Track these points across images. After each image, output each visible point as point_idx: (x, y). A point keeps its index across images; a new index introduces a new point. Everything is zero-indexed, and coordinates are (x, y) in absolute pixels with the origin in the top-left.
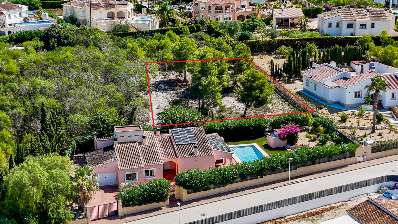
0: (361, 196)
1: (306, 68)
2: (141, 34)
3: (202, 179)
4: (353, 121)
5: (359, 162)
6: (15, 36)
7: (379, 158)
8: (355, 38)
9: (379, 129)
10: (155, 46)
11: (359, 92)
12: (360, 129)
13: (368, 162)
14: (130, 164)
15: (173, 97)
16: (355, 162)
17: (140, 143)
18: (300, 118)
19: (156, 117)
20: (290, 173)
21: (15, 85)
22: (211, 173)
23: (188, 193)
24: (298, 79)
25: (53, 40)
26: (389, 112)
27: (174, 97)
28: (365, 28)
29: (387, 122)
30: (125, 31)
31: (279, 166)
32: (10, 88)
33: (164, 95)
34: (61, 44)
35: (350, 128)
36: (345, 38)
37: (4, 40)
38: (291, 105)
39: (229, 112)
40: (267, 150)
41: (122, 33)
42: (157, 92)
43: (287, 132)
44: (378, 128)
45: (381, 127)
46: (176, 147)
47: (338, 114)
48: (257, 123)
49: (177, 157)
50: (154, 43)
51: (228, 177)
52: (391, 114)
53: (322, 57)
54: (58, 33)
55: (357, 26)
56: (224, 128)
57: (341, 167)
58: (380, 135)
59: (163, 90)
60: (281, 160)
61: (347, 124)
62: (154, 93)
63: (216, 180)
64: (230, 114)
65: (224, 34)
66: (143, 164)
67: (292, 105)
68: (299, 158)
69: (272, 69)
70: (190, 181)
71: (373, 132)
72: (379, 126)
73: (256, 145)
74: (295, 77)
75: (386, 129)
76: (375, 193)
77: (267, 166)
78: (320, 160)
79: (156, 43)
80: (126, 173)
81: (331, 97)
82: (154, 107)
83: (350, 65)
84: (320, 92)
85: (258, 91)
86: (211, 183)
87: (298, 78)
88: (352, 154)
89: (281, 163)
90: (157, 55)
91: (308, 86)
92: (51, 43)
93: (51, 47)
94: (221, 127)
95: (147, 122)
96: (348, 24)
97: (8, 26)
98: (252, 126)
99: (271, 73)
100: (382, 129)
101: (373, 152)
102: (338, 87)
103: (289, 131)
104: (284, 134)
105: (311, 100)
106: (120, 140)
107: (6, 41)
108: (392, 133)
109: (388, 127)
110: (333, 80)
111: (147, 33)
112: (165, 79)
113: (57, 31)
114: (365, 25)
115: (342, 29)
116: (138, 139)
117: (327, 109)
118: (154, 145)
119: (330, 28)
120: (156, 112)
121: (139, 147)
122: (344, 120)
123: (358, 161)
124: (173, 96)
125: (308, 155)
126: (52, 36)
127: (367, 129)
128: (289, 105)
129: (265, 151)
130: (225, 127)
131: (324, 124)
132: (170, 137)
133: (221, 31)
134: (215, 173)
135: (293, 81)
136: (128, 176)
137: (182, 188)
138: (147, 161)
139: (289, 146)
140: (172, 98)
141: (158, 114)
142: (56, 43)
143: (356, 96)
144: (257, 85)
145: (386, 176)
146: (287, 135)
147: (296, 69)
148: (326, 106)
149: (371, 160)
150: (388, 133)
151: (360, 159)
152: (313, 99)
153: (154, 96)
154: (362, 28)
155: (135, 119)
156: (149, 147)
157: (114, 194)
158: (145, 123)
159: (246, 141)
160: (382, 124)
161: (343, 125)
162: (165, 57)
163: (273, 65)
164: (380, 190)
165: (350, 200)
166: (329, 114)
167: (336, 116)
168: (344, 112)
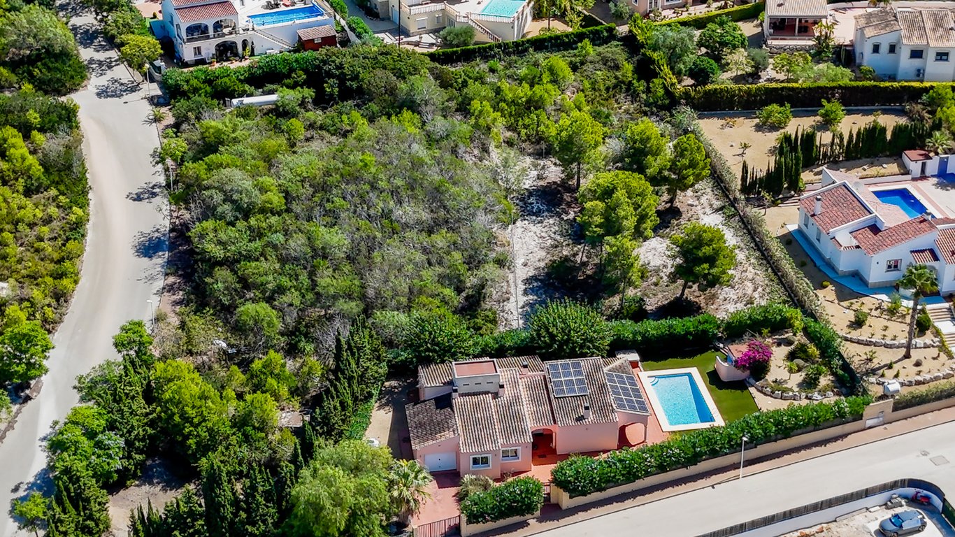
0: (854, 513)
1: (813, 164)
2: (496, 50)
3: (595, 478)
4: (875, 327)
5: (870, 428)
6: (260, 67)
7: (906, 419)
8: (922, 88)
9: (920, 348)
10: (524, 99)
11: (896, 261)
12: (886, 346)
13: (886, 429)
14: (479, 441)
15: (553, 235)
16: (863, 428)
17: (496, 396)
18: (779, 317)
19: (521, 287)
20: (743, 455)
21: (278, 238)
22: (610, 466)
23: (571, 497)
24: (793, 196)
25: (331, 81)
26: (947, 305)
27: (555, 233)
28: (947, 60)
29: (937, 333)
30: (466, 44)
31: (725, 448)
32: (269, 244)
33: (537, 229)
34: (346, 94)
35: (868, 344)
36: (901, 87)
37: (240, 77)
38: (770, 270)
39: (654, 280)
40: (714, 387)
41: (459, 49)
42: (525, 220)
43: (750, 358)
44: (918, 346)
45: (925, 343)
46: (554, 402)
47: (852, 303)
48: (700, 327)
49: (555, 423)
50: (522, 95)
51: (638, 471)
52: (949, 309)
53: (845, 144)
54: (340, 67)
55: (930, 56)
56: (640, 338)
57: (836, 439)
58: (918, 364)
59: (534, 214)
60: (729, 438)
61: (863, 334)
62: (519, 223)
63: (617, 477)
64: (656, 284)
65: (660, 62)
66: (500, 441)
67: (774, 271)
68: (761, 431)
69: (744, 179)
70: (575, 483)
71: (907, 356)
72: (919, 341)
73: (694, 371)
74: (789, 189)
75: (933, 346)
76: (880, 506)
77: (705, 449)
78: (799, 431)
79: (526, 94)
80: (471, 457)
81: (844, 264)
82: (519, 261)
83: (901, 157)
84: (826, 249)
85: (706, 266)
86: (608, 481)
87: (793, 193)
88: (857, 417)
89: (729, 442)
90: (527, 121)
91: (806, 226)
92: (327, 89)
93: (327, 95)
94: (635, 334)
95: (505, 303)
96: (912, 51)
97: (241, 32)
98: (690, 333)
99: (742, 185)
100: (925, 348)
101: (895, 409)
102: (858, 247)
103: (754, 357)
104: (745, 361)
105: (809, 267)
106: (460, 391)
107: (242, 78)
108: (943, 357)
109: (938, 343)
110: (851, 230)
111: (509, 48)
112: (542, 183)
113: (338, 61)
114: (947, 54)
115: (899, 56)
116: (493, 388)
117: (834, 288)
118: (517, 399)
119: (875, 54)
120: (522, 273)
121: (492, 402)
122: (858, 323)
123: (867, 426)
124: (553, 230)
125: (776, 426)
126: (330, 75)
127: (898, 347)
128: (767, 270)
129: (710, 391)
130: (643, 336)
131: (819, 339)
132: (544, 377)
133: (655, 55)
134: (615, 464)
135: (784, 200)
136: (475, 461)
137: (562, 490)
138: (507, 433)
139: (752, 381)
140: (551, 238)
141: (527, 281)
142: (337, 89)
143: (889, 267)
144: (705, 253)
145: (902, 480)
146: (750, 364)
147: (791, 176)
148: (833, 282)
149: (891, 423)
150: (934, 359)
151: (870, 423)
152: (812, 260)
153: (520, 230)
154: (941, 59)
155: (484, 297)
156: (510, 404)
157: (454, 490)
158: (501, 304)
159: (679, 360)
160: (928, 338)
161: (855, 334)
162: (542, 128)
163: (747, 172)
164: (889, 503)
165: (835, 521)
166: (836, 301)
167: (848, 308)
168: (864, 300)
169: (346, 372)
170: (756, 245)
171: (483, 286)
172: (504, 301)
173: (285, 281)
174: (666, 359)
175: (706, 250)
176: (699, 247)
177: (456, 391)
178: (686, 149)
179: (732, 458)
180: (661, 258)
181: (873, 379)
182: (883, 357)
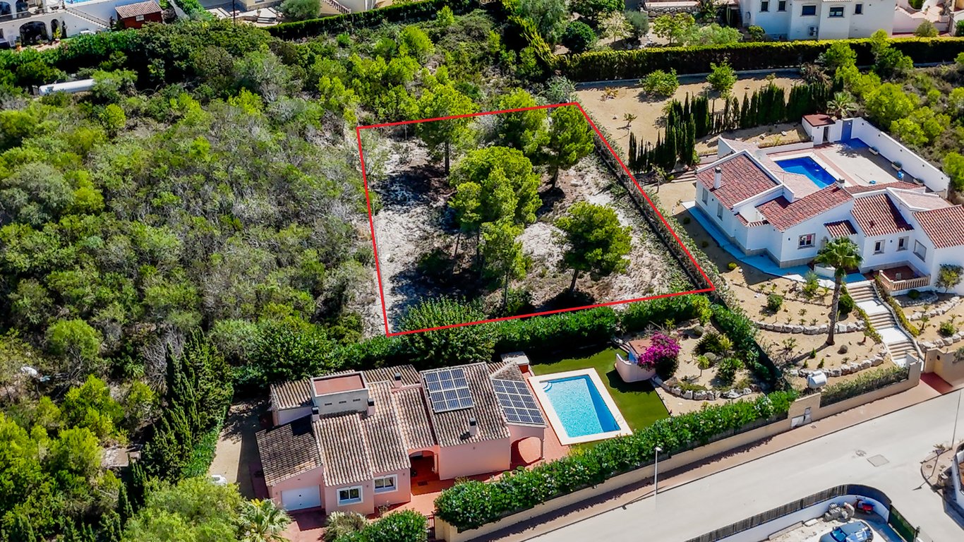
0: (789, 529)
1: (706, 135)
2: (346, 22)
3: (487, 507)
4: (792, 311)
5: (796, 427)
6: (72, 49)
7: (835, 414)
8: (817, 47)
9: (843, 332)
10: (380, 75)
11: (809, 236)
12: (805, 332)
13: (814, 427)
14: (347, 471)
15: (421, 226)
16: (788, 427)
17: (364, 415)
18: (683, 306)
19: (388, 286)
20: (657, 468)
21: (96, 241)
22: (504, 492)
23: (460, 531)
24: (687, 170)
25: (156, 62)
26: (868, 283)
27: (423, 223)
28: (842, 16)
29: (861, 315)
30: (310, 16)
31: (636, 461)
32: (85, 249)
33: (402, 219)
34: (174, 75)
35: (785, 331)
36: (795, 46)
37: (49, 61)
38: (668, 253)
39: (540, 270)
40: (616, 390)
41: (303, 22)
42: (388, 210)
43: (655, 355)
44: (841, 330)
45: (848, 327)
46: (434, 418)
47: (763, 286)
48: (596, 322)
49: (436, 443)
50: (377, 69)
51: (537, 495)
52: (871, 287)
53: (740, 110)
54: (166, 45)
55: (824, 11)
56: (528, 338)
57: (758, 442)
58: (843, 351)
59: (400, 203)
60: (639, 449)
61: (779, 320)
62: (382, 214)
63: (513, 504)
64: (542, 276)
65: (530, 29)
66: (372, 469)
67: (672, 254)
68: (675, 439)
69: (632, 153)
70: (463, 514)
71: (830, 342)
72: (842, 325)
73: (592, 372)
74: (682, 162)
75: (858, 330)
76: (817, 518)
77: (612, 463)
78: (718, 436)
79: (381, 69)
80: (338, 491)
81: (751, 243)
82: (384, 257)
83: (801, 123)
84: (729, 226)
85: (599, 251)
86: (503, 509)
87: (686, 166)
88: (783, 415)
89: (640, 453)
90: (384, 99)
91: (705, 202)
92: (152, 71)
93: (152, 78)
94: (522, 333)
95: (370, 306)
96: (804, 8)
97: (50, 10)
98: (585, 329)
99: (630, 160)
100: (848, 332)
101: (823, 404)
102: (765, 222)
103: (660, 352)
104: (650, 358)
105: (712, 247)
106: (322, 412)
107: (52, 62)
108: (870, 341)
109: (862, 327)
110: (756, 203)
111: (359, 19)
112: (406, 168)
113: (162, 38)
114: (841, 9)
115: (790, 13)
116: (360, 406)
117: (741, 270)
118: (390, 417)
119: (765, 13)
120: (388, 270)
121: (361, 424)
122: (772, 308)
123: (793, 425)
124: (422, 220)
125: (693, 431)
126: (154, 54)
127: (819, 333)
128: (665, 253)
129: (612, 394)
130: (532, 335)
131: (731, 328)
132: (421, 389)
133: (524, 21)
134: (510, 489)
135: (677, 175)
136: (344, 495)
137: (448, 524)
138: (380, 460)
139: (658, 380)
140: (420, 229)
141: (394, 279)
142: (163, 71)
143: (802, 243)
144: (597, 237)
145: (840, 487)
146: (655, 361)
147: (683, 148)
148: (740, 264)
149: (819, 420)
150: (860, 344)
151: (795, 422)
152: (714, 240)
153: (383, 222)
154: (835, 15)
155: (346, 300)
156: (381, 425)
157: (318, 532)
158: (366, 307)
159: (573, 361)
160: (851, 321)
161: (769, 321)
162: (402, 105)
163: (635, 146)
164: (827, 514)
165: (768, 539)
166: (745, 285)
167: (759, 292)
168: (776, 281)
169: (182, 397)
170: (651, 226)
171: (343, 287)
172: (369, 303)
173: (106, 293)
174: (559, 361)
175: (599, 233)
176: (589, 231)
177: (316, 412)
178: (567, 121)
179: (645, 472)
180: (546, 246)
181: (794, 371)
182: (804, 345)
